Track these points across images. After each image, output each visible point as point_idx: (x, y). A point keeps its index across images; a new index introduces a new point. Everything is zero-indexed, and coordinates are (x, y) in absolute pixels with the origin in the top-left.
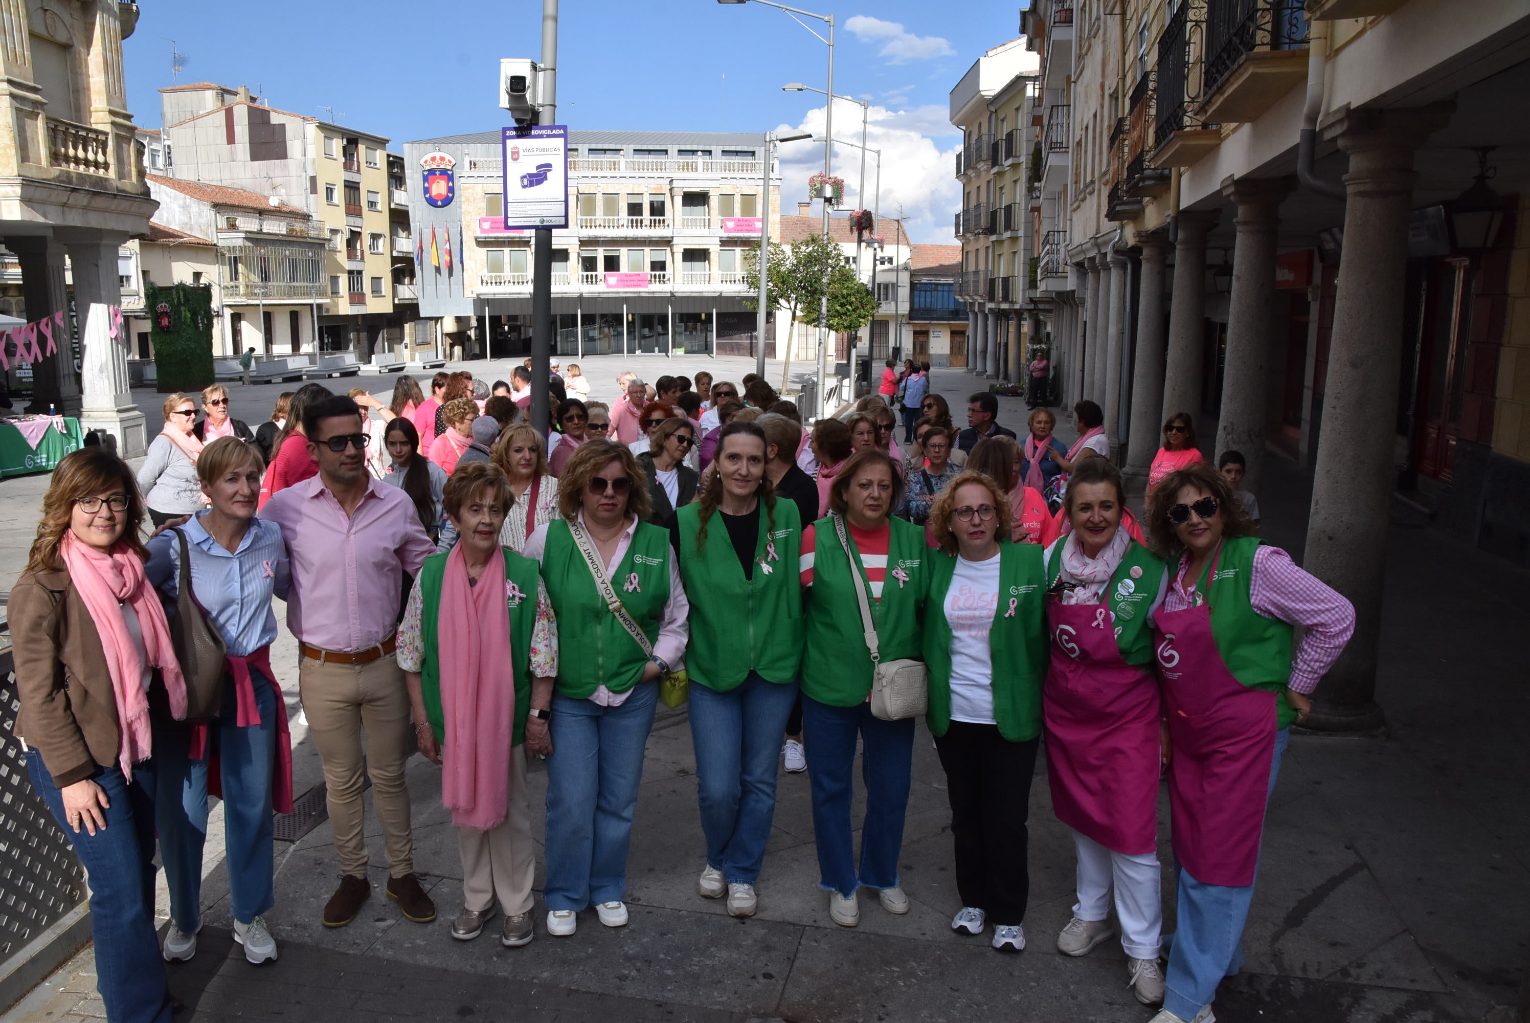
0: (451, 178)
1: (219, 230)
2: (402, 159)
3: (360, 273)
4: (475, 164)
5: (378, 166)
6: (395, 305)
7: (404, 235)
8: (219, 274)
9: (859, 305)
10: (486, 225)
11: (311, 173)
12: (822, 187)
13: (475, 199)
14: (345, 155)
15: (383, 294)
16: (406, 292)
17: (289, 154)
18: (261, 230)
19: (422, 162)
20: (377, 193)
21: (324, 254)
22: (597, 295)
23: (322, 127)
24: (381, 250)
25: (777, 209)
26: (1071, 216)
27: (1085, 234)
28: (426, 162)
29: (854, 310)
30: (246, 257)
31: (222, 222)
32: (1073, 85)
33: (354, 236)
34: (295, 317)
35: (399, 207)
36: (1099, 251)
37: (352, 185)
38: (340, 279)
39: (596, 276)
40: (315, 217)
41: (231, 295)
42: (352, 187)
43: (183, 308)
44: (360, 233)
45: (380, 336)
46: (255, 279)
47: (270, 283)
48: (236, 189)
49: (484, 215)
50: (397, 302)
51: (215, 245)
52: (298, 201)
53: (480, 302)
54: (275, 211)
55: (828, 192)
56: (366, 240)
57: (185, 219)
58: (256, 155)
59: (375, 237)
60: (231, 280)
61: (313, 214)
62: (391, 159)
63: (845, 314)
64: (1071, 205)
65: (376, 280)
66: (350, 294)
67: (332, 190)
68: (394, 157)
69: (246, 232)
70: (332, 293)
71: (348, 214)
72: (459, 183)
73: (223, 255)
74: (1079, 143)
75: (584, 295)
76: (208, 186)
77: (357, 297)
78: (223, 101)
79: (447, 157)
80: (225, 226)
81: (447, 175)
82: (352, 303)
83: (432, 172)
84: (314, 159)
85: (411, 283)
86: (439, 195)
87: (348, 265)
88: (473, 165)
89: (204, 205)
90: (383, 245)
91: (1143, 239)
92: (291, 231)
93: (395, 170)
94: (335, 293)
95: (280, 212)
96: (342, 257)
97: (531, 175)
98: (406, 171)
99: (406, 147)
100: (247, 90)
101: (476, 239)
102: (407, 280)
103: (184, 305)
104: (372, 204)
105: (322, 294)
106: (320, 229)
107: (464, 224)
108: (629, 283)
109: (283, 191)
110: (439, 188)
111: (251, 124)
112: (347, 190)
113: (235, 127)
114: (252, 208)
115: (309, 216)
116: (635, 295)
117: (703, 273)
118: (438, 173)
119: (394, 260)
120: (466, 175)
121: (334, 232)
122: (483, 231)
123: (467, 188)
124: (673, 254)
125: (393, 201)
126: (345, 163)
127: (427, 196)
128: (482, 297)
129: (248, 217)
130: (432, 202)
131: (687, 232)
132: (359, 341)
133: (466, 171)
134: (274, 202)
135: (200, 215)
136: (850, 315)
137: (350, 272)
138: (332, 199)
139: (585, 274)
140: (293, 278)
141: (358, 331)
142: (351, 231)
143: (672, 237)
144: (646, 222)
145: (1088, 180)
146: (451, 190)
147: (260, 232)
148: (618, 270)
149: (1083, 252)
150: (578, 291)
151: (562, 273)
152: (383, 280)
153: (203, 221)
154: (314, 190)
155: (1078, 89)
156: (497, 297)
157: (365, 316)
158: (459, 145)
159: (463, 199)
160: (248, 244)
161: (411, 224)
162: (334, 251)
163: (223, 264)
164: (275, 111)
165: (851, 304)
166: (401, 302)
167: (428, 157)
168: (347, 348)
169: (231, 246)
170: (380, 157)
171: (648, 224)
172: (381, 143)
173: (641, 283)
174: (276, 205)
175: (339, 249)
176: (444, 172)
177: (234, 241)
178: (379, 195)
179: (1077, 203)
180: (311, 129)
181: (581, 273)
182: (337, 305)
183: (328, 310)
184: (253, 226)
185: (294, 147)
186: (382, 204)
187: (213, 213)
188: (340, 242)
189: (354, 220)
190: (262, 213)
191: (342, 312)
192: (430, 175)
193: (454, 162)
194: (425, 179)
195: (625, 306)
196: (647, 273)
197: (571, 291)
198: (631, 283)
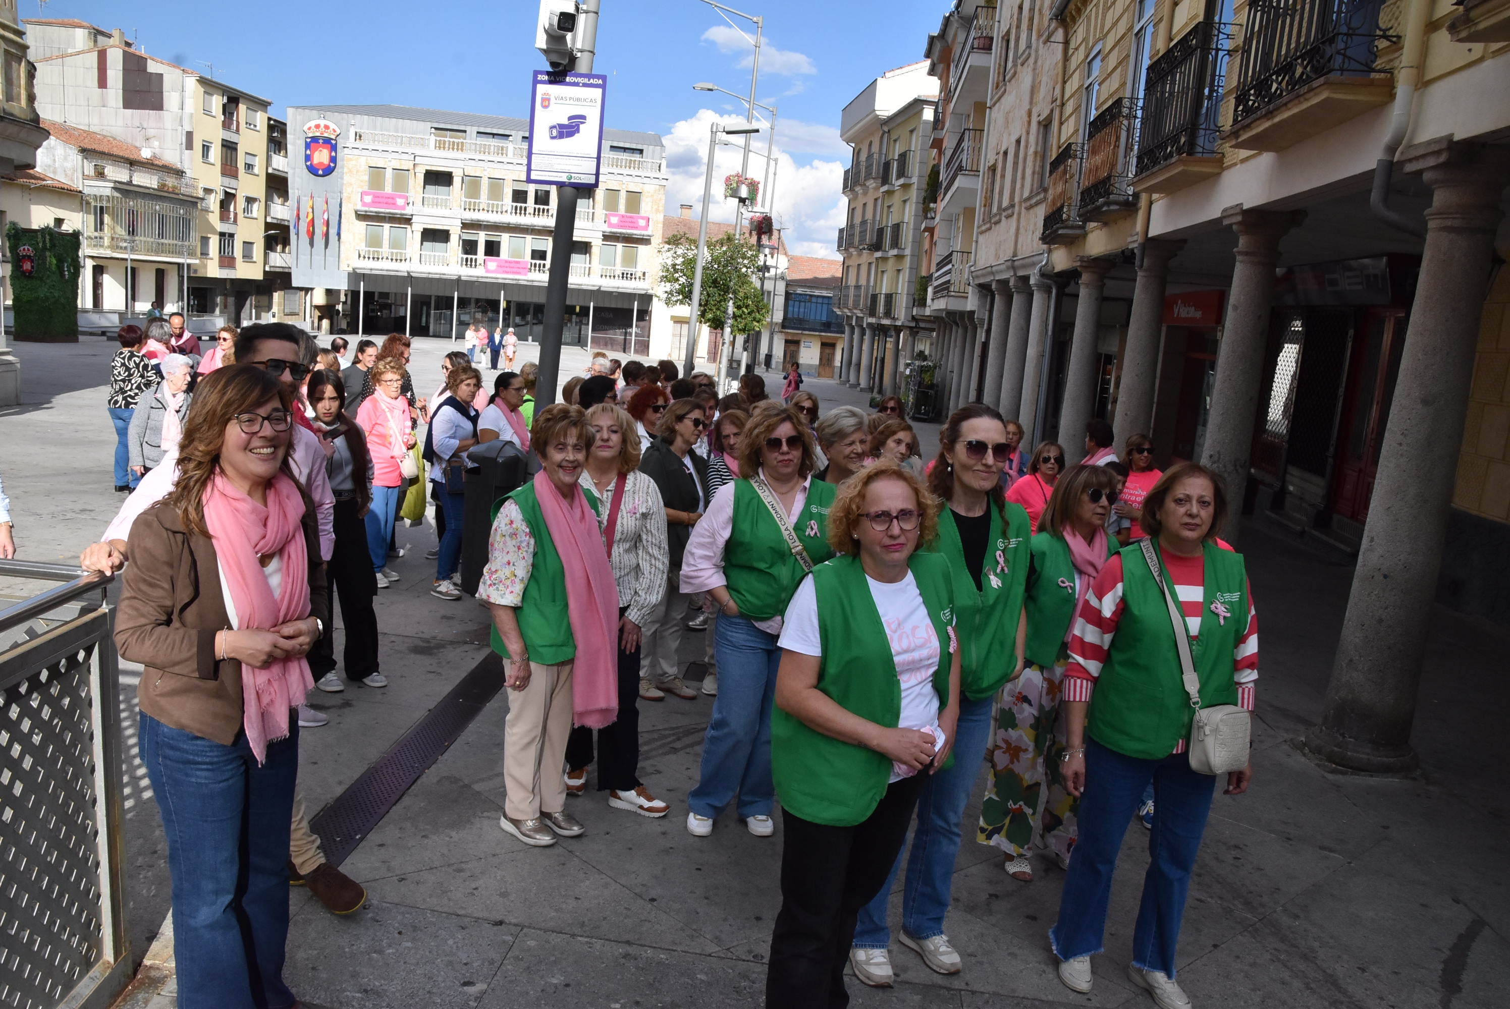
0: (334, 148)
1: (85, 177)
2: (285, 124)
3: (232, 236)
4: (360, 136)
5: (258, 128)
6: (265, 272)
7: (280, 201)
8: (83, 222)
9: (755, 309)
10: (368, 199)
11: (188, 128)
12: (738, 186)
13: (358, 171)
14: (224, 113)
15: (254, 259)
16: (277, 260)
17: (165, 106)
18: (131, 181)
19: (305, 128)
20: (255, 156)
21: (196, 213)
22: (475, 279)
23: (203, 81)
24: (255, 214)
25: (661, 208)
26: (977, 237)
27: (997, 257)
28: (309, 129)
29: (749, 313)
30: (113, 208)
31: (89, 168)
32: (988, 110)
33: (228, 198)
34: (160, 275)
35: (277, 173)
36: (1015, 274)
37: (230, 145)
38: (211, 241)
39: (476, 260)
40: (189, 173)
41: (95, 246)
42: (229, 147)
43: (48, 254)
44: (234, 196)
45: (248, 302)
46: (121, 231)
47: (137, 238)
48: (105, 136)
49: (366, 189)
50: (267, 269)
51: (80, 192)
52: (172, 155)
53: (355, 276)
54: (148, 163)
55: (744, 192)
56: (241, 203)
57: (49, 162)
58: (127, 105)
59: (250, 200)
60: (96, 230)
61: (187, 171)
62: (272, 122)
63: (740, 316)
64: (978, 227)
65: (248, 245)
66: (220, 257)
67: (208, 147)
68: (275, 121)
69: (115, 182)
70: (202, 254)
71: (224, 174)
72: (341, 154)
73: (88, 203)
74: (993, 169)
75: (463, 278)
76: (75, 129)
77: (227, 261)
78: (95, 41)
79: (332, 126)
80: (92, 173)
81: (330, 144)
82: (222, 265)
83: (315, 139)
84: (192, 114)
85: (283, 251)
86: (321, 163)
87: (220, 227)
88: (359, 136)
89: (71, 149)
90: (257, 210)
91: (1084, 264)
92: (162, 187)
93: (275, 134)
94: (205, 254)
95: (153, 164)
96: (214, 218)
97: (561, 126)
98: (288, 136)
99: (290, 111)
100: (122, 34)
101: (356, 212)
102: (279, 248)
103: (49, 250)
104: (249, 167)
105: (191, 254)
106: (195, 188)
107: (344, 196)
108: (509, 270)
109: (156, 144)
110: (321, 156)
111: (126, 70)
112: (224, 149)
113: (108, 71)
114: (122, 158)
115: (183, 172)
116: (514, 282)
117: (583, 265)
118: (321, 141)
119: (268, 226)
120: (351, 146)
121: (208, 191)
122: (364, 204)
123: (351, 160)
125: (271, 165)
126: (224, 122)
127: (308, 163)
128: (358, 271)
129: (119, 166)
130: (313, 170)
132: (225, 306)
133: (351, 141)
134: (146, 154)
135: (65, 159)
136: (745, 318)
137: (222, 234)
138: (207, 157)
139: (465, 256)
140: (161, 235)
141: (225, 295)
142: (226, 193)
144: (530, 210)
145: (1005, 204)
146: (333, 160)
147: (130, 183)
148: (498, 255)
149: (992, 273)
150: (456, 273)
151: (442, 254)
152: (255, 245)
153: (68, 165)
154: (189, 145)
155: (994, 115)
156: (374, 272)
157: (233, 281)
158: (345, 115)
159: (345, 170)
160: (116, 194)
161: (290, 191)
162: (206, 211)
163: (88, 213)
164: (153, 60)
165: (747, 307)
166: (272, 269)
167: (312, 124)
168: (213, 311)
169: (98, 194)
170: (261, 119)
171: (532, 212)
172: (263, 105)
173: (521, 270)
174: (149, 157)
175: (212, 209)
176: (327, 141)
177: (101, 189)
178: (257, 158)
179: (988, 226)
180: (191, 83)
181: (461, 255)
182: (205, 266)
183: (196, 271)
184: (123, 176)
185: (171, 98)
186: (259, 168)
187: (80, 158)
188: (213, 203)
189: (228, 181)
190: (133, 163)
191: (210, 274)
192: (313, 142)
193: (338, 132)
194: (308, 146)
195: (502, 292)
196: (527, 262)
197: (450, 273)
198: (512, 270)
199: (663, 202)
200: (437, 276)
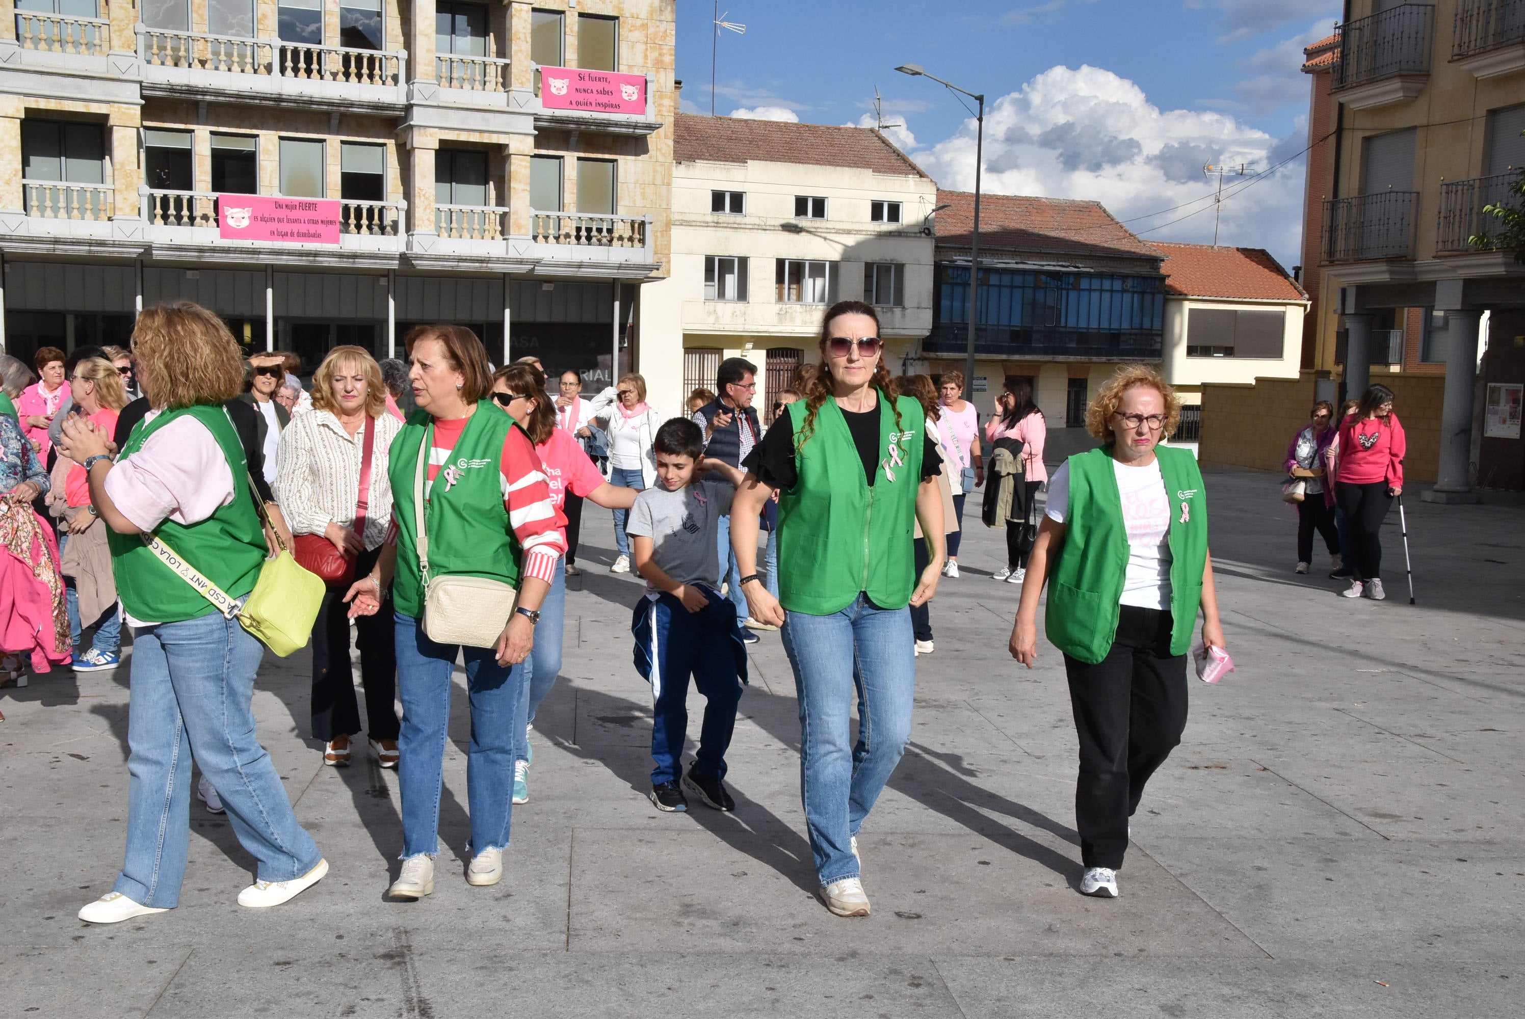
22: (192, 256)
25: (669, 59)
39: (190, 200)
75: (157, 254)
108: (285, 227)
116: (303, 262)
117: (478, 209)
124: (405, 155)
131: (449, 95)
139: (159, 193)
143: (408, 108)
144: (334, 63)
148: (252, 189)
150: (138, 237)
151: (89, 186)
171: (338, 66)
173: (320, 228)
181: (147, 190)
195: (270, 292)
196: (335, 204)
197: (119, 237)
198: (296, 227)
199: (672, 41)
200: (82, 250)
